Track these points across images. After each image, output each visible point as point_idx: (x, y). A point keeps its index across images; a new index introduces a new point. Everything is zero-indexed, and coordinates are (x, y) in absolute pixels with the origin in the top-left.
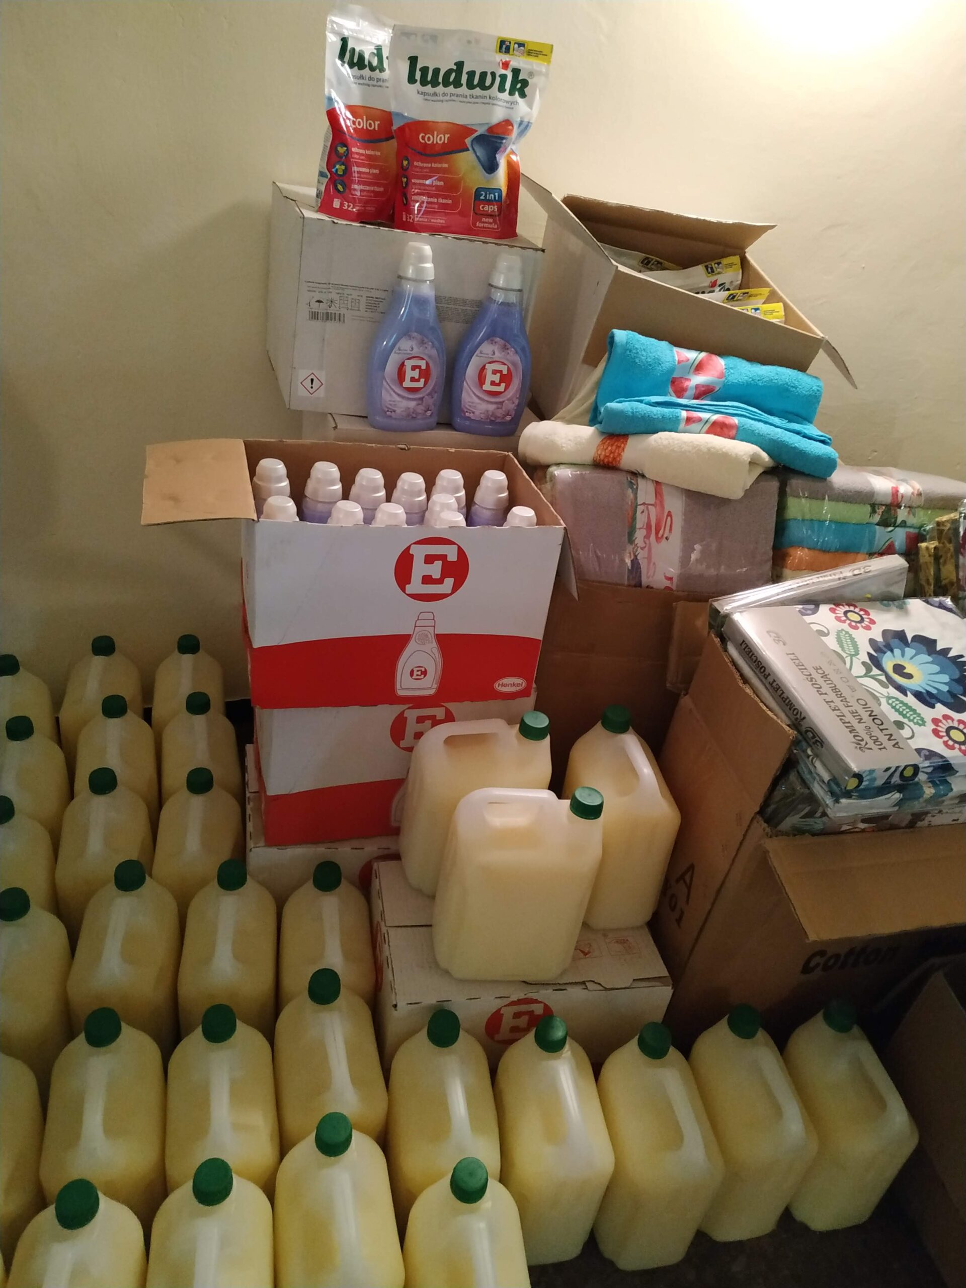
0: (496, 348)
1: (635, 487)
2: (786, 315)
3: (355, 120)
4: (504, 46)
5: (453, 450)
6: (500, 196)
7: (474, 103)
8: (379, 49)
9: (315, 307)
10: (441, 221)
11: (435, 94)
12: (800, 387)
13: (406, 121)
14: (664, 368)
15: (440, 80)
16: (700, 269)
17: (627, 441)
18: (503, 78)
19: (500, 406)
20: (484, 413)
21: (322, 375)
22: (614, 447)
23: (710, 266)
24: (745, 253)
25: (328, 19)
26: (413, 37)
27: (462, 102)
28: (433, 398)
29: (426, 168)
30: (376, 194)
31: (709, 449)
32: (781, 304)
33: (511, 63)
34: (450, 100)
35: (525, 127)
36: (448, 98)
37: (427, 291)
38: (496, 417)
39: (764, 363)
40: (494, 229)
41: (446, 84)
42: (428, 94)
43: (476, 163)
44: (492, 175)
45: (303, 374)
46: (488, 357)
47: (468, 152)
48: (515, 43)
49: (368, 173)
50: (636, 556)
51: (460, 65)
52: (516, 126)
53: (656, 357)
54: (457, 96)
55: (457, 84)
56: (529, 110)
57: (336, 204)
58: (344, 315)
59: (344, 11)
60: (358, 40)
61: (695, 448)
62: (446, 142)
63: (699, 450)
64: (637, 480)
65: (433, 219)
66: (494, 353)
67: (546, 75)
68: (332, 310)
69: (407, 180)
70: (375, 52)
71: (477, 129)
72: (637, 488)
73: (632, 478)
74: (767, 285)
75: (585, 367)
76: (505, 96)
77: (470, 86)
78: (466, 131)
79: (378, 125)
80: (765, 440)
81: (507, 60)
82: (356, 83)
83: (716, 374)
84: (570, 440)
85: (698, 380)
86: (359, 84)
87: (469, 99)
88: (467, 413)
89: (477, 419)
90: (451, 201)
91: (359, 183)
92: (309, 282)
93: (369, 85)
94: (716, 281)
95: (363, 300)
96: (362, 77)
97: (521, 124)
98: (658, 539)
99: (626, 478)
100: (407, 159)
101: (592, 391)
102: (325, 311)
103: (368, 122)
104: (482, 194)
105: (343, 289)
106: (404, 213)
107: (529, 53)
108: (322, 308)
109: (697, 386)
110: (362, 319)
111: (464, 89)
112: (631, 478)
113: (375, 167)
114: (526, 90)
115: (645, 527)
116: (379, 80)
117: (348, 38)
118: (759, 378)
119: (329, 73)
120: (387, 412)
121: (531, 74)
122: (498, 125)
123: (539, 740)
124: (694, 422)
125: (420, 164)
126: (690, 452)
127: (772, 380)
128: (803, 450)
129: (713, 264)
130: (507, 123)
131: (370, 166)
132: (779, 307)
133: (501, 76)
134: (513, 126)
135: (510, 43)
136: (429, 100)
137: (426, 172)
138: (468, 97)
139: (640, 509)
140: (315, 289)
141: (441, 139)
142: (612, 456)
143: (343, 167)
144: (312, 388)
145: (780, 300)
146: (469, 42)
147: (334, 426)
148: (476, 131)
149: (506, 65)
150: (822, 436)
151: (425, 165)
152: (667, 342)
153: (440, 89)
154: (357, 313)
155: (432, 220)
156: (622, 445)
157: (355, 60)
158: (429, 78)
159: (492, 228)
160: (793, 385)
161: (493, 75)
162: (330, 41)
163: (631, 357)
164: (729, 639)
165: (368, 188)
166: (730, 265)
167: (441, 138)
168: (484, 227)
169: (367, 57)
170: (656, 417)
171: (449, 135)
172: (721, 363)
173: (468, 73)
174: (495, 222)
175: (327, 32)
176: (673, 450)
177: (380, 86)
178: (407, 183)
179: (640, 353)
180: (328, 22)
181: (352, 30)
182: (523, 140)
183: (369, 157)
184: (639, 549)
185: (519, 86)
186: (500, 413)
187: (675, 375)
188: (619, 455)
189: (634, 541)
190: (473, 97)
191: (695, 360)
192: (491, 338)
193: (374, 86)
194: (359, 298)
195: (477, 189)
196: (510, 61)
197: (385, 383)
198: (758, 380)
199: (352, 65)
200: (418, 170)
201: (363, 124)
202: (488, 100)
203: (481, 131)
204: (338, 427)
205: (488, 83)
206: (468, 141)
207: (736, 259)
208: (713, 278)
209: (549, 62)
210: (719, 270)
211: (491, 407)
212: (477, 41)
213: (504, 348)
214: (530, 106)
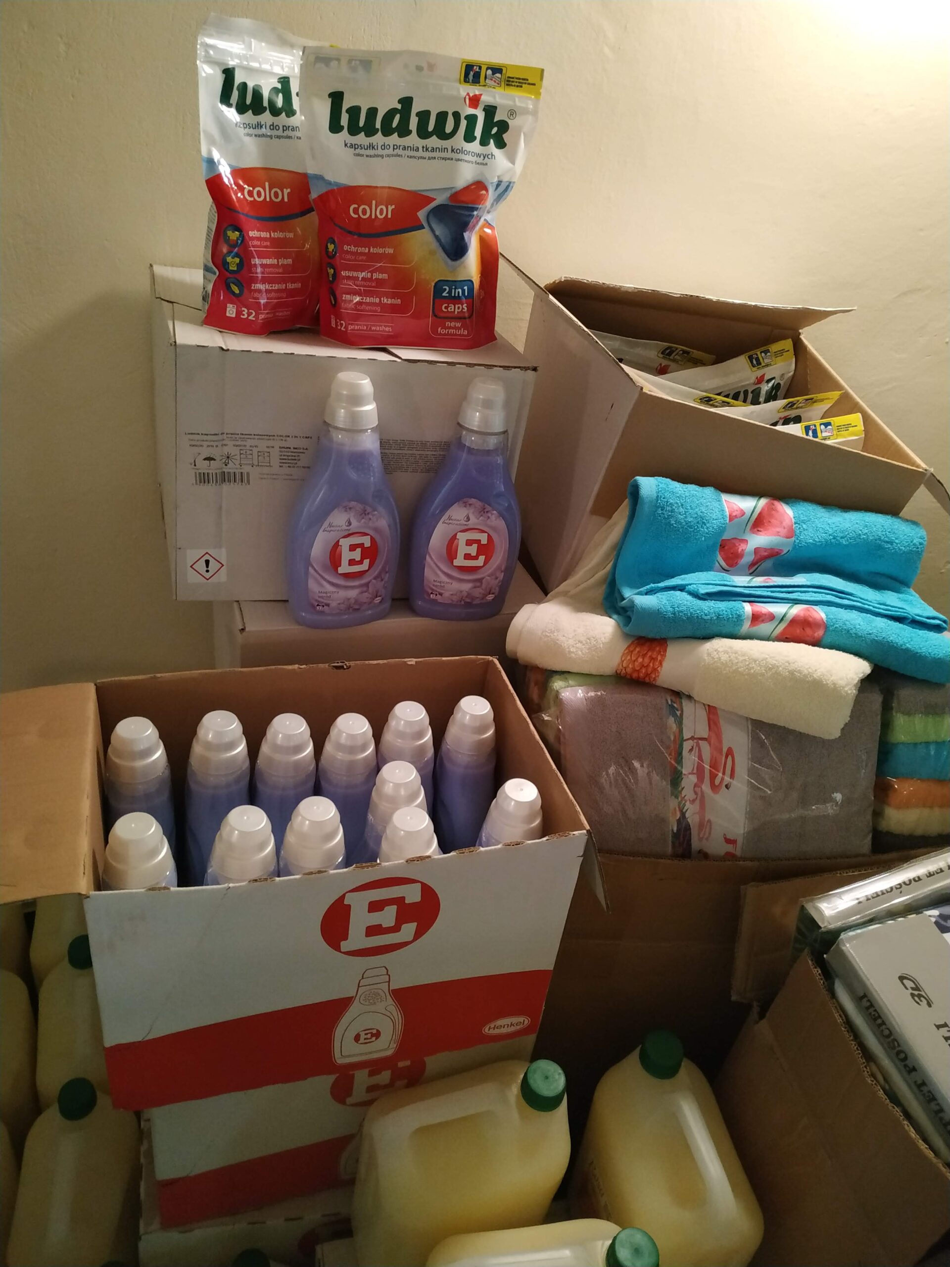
0: (470, 512)
1: (678, 713)
2: (866, 431)
3: (251, 189)
4: (472, 73)
5: (412, 661)
6: (471, 289)
7: (429, 158)
8: (285, 81)
9: (203, 466)
10: (387, 329)
11: (371, 146)
12: (897, 541)
13: (330, 188)
14: (711, 529)
15: (378, 125)
16: (742, 361)
17: (665, 651)
18: (472, 119)
19: (478, 584)
20: (456, 595)
21: (222, 555)
22: (647, 660)
23: (755, 356)
24: (800, 334)
25: (199, 42)
26: (334, 64)
27: (411, 157)
28: (382, 580)
29: (362, 254)
30: (291, 293)
31: (792, 673)
32: (859, 415)
33: (483, 98)
34: (393, 155)
35: (504, 189)
36: (391, 151)
37: (369, 443)
38: (473, 598)
39: (846, 507)
40: (463, 335)
41: (387, 131)
42: (361, 147)
43: (435, 245)
44: (458, 262)
45: (193, 555)
46: (460, 525)
47: (423, 230)
48: (487, 69)
49: (277, 266)
50: (683, 814)
51: (407, 102)
52: (491, 190)
53: (700, 514)
54: (404, 148)
55: (403, 131)
56: (511, 165)
57: (231, 311)
58: (248, 474)
59: (224, 29)
60: (250, 70)
61: (770, 669)
62: (389, 216)
63: (777, 673)
64: (681, 703)
65: (374, 325)
66: (468, 519)
67: (535, 113)
68: (231, 468)
69: (334, 272)
70: (279, 86)
71: (435, 197)
72: (682, 715)
73: (674, 699)
74: (837, 386)
75: (596, 519)
76: (475, 146)
77: (423, 133)
78: (419, 199)
79: (288, 194)
80: (866, 643)
81: (477, 93)
82: (250, 135)
83: (783, 532)
84: (580, 642)
85: (758, 541)
86: (256, 136)
87: (420, 153)
88: (431, 595)
89: (446, 602)
90: (399, 300)
91: (264, 280)
92: (192, 434)
93: (271, 137)
94: (764, 375)
95: (275, 454)
96: (259, 126)
97: (498, 185)
98: (715, 788)
99: (664, 701)
100: (333, 242)
101: (607, 557)
102: (220, 471)
103: (273, 192)
104: (445, 289)
105: (243, 440)
106: (332, 316)
107: (510, 82)
108: (214, 468)
109: (757, 550)
110: (274, 477)
111: (413, 139)
112: (672, 701)
113: (285, 256)
114: (506, 137)
115: (695, 771)
116: (286, 128)
117: (234, 69)
118: (842, 535)
119: (206, 122)
120: (315, 606)
121: (512, 113)
122: (467, 189)
123: (551, 1110)
124: (763, 621)
125: (353, 249)
126: (762, 675)
127: (860, 535)
128: (917, 653)
129: (759, 353)
130: (479, 186)
131: (278, 256)
132: (856, 419)
133: (468, 117)
134: (487, 190)
135: (480, 68)
136: (363, 155)
137: (362, 261)
138: (421, 149)
139: (687, 746)
140: (202, 443)
141: (381, 212)
142: (644, 671)
143: (237, 260)
144: (207, 571)
145: (854, 408)
146: (419, 68)
147: (241, 627)
148: (435, 199)
149: (474, 101)
150: (934, 618)
151: (360, 250)
152: (712, 489)
153: (378, 139)
154: (266, 470)
155: (373, 328)
156: (659, 658)
157: (248, 101)
158: (361, 124)
159: (460, 335)
160: (886, 539)
161: (456, 115)
162: (204, 75)
163: (664, 518)
164: (837, 976)
165: (276, 287)
166: (781, 353)
167: (381, 210)
168: (448, 334)
169: (266, 94)
170: (708, 617)
171: (393, 207)
172: (788, 511)
173: (418, 114)
174: (464, 326)
175: (198, 62)
176: (736, 671)
177: (290, 137)
178: (335, 275)
179: (676, 510)
180: (198, 46)
181: (238, 56)
182: (503, 205)
183: (275, 242)
184: (688, 803)
185: (495, 130)
186: (478, 592)
187: (726, 536)
188: (655, 670)
189: (681, 792)
190: (427, 149)
191: (753, 511)
192: (465, 500)
193: (278, 137)
194: (268, 450)
195: (436, 284)
196: (481, 95)
197: (311, 570)
198: (842, 538)
199: (241, 109)
200: (349, 257)
201: (263, 194)
202: (449, 155)
203: (441, 199)
204: (247, 629)
205: (449, 128)
206: (422, 214)
207: (788, 344)
208: (759, 373)
209: (538, 94)
210: (766, 361)
211: (466, 587)
212: (431, 67)
213: (483, 511)
214: (512, 159)
